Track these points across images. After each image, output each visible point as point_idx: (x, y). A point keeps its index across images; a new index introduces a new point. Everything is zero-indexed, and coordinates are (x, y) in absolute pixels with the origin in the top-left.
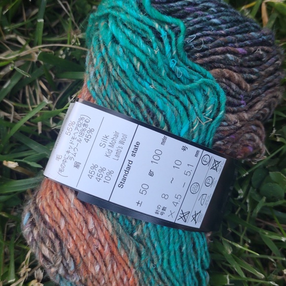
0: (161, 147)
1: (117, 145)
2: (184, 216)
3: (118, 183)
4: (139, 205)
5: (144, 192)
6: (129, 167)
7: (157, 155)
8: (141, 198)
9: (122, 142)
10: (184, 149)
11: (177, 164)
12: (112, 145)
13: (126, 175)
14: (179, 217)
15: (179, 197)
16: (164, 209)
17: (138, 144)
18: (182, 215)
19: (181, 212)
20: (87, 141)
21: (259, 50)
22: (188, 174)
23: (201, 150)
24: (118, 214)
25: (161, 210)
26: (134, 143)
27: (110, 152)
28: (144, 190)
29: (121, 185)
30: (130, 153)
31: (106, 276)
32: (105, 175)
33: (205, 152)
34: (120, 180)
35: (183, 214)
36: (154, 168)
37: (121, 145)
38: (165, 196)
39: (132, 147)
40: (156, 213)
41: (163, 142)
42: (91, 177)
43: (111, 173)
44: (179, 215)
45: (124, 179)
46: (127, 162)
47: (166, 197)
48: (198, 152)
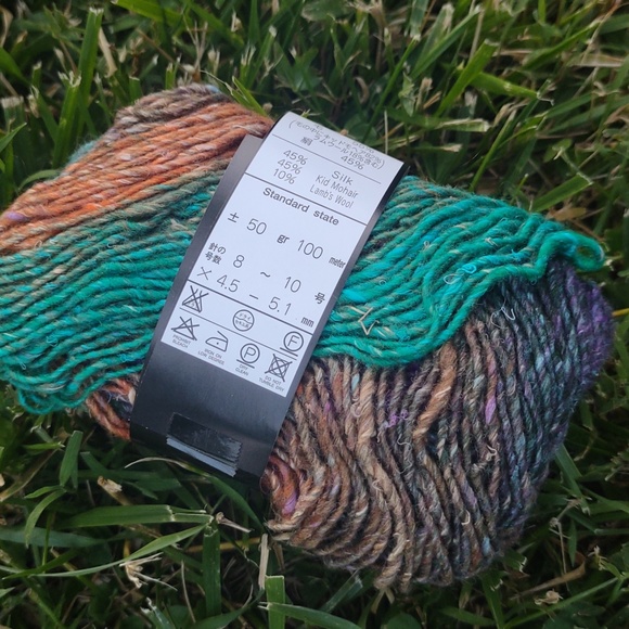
0: (326, 257)
1: (336, 193)
2: (196, 299)
3: (273, 188)
4: (231, 217)
5: (252, 226)
6: (296, 205)
7: (313, 251)
8: (243, 221)
9: (339, 200)
10: (320, 297)
11: (293, 284)
12: (335, 186)
13: (285, 201)
14: (195, 287)
15: (233, 288)
16: (217, 260)
17: (336, 222)
18: (197, 295)
19: (205, 291)
20: (344, 159)
21: (491, 452)
22: (273, 305)
23: (312, 330)
24: (213, 193)
25: (215, 253)
26: (336, 216)
27: (326, 183)
28: (256, 226)
29: (267, 192)
30: (321, 210)
31: (109, 170)
32: (288, 171)
33: (308, 339)
34: (277, 191)
35: (200, 297)
36: (292, 244)
37: (334, 199)
38: (239, 261)
39: (330, 214)
40: (212, 245)
41: (334, 261)
42: (287, 153)
43: (291, 180)
44: (200, 288)
45: (278, 198)
46: (306, 203)
47: (238, 264)
48: (310, 323)
